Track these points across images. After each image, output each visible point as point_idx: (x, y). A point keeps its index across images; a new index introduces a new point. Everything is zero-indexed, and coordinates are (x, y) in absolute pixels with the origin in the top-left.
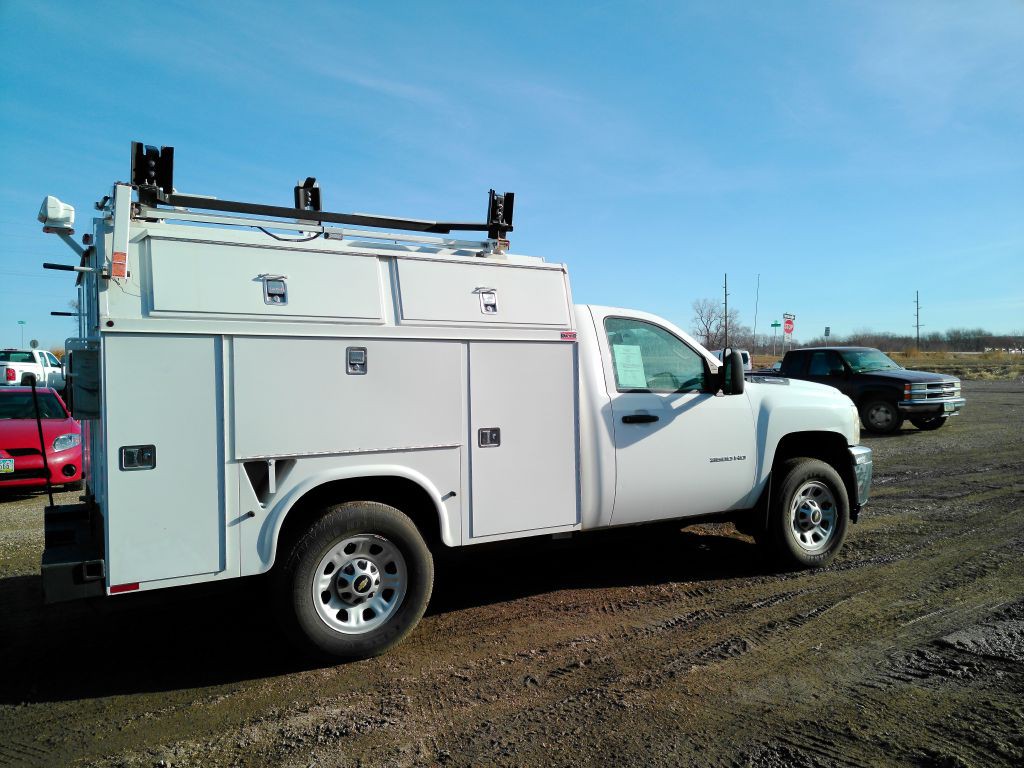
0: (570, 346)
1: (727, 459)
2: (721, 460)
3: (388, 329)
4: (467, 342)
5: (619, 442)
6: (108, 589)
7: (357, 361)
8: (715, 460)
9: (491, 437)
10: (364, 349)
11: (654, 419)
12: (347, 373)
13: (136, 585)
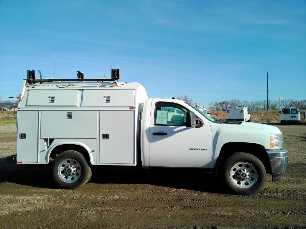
0: (133, 111)
1: (197, 149)
2: (194, 149)
3: (78, 108)
4: (99, 111)
5: (150, 141)
6: (17, 163)
7: (69, 116)
8: (191, 149)
9: (106, 137)
10: (71, 113)
11: (166, 134)
12: (67, 119)
13: (22, 163)
